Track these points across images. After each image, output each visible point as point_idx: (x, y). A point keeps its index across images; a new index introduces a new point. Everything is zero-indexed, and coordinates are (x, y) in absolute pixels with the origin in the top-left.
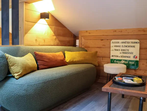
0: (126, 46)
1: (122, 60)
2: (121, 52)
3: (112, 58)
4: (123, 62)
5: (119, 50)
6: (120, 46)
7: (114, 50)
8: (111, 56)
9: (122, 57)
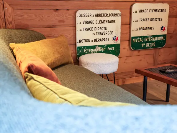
0: (103, 22)
1: (96, 46)
2: (95, 32)
3: (79, 45)
4: (98, 49)
5: (91, 29)
6: (92, 22)
7: (82, 29)
8: (78, 41)
9: (96, 40)
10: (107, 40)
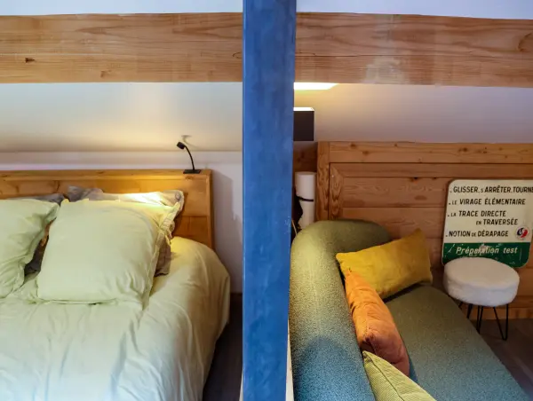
0: (499, 202)
1: (480, 244)
2: (481, 219)
3: (447, 240)
4: (484, 250)
5: (474, 214)
6: (478, 202)
7: (458, 213)
8: (446, 233)
9: (481, 234)
10: (506, 234)
